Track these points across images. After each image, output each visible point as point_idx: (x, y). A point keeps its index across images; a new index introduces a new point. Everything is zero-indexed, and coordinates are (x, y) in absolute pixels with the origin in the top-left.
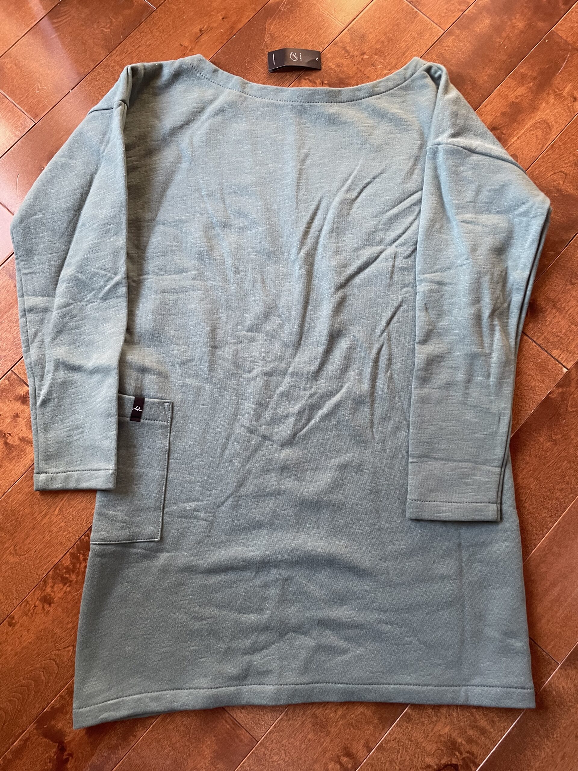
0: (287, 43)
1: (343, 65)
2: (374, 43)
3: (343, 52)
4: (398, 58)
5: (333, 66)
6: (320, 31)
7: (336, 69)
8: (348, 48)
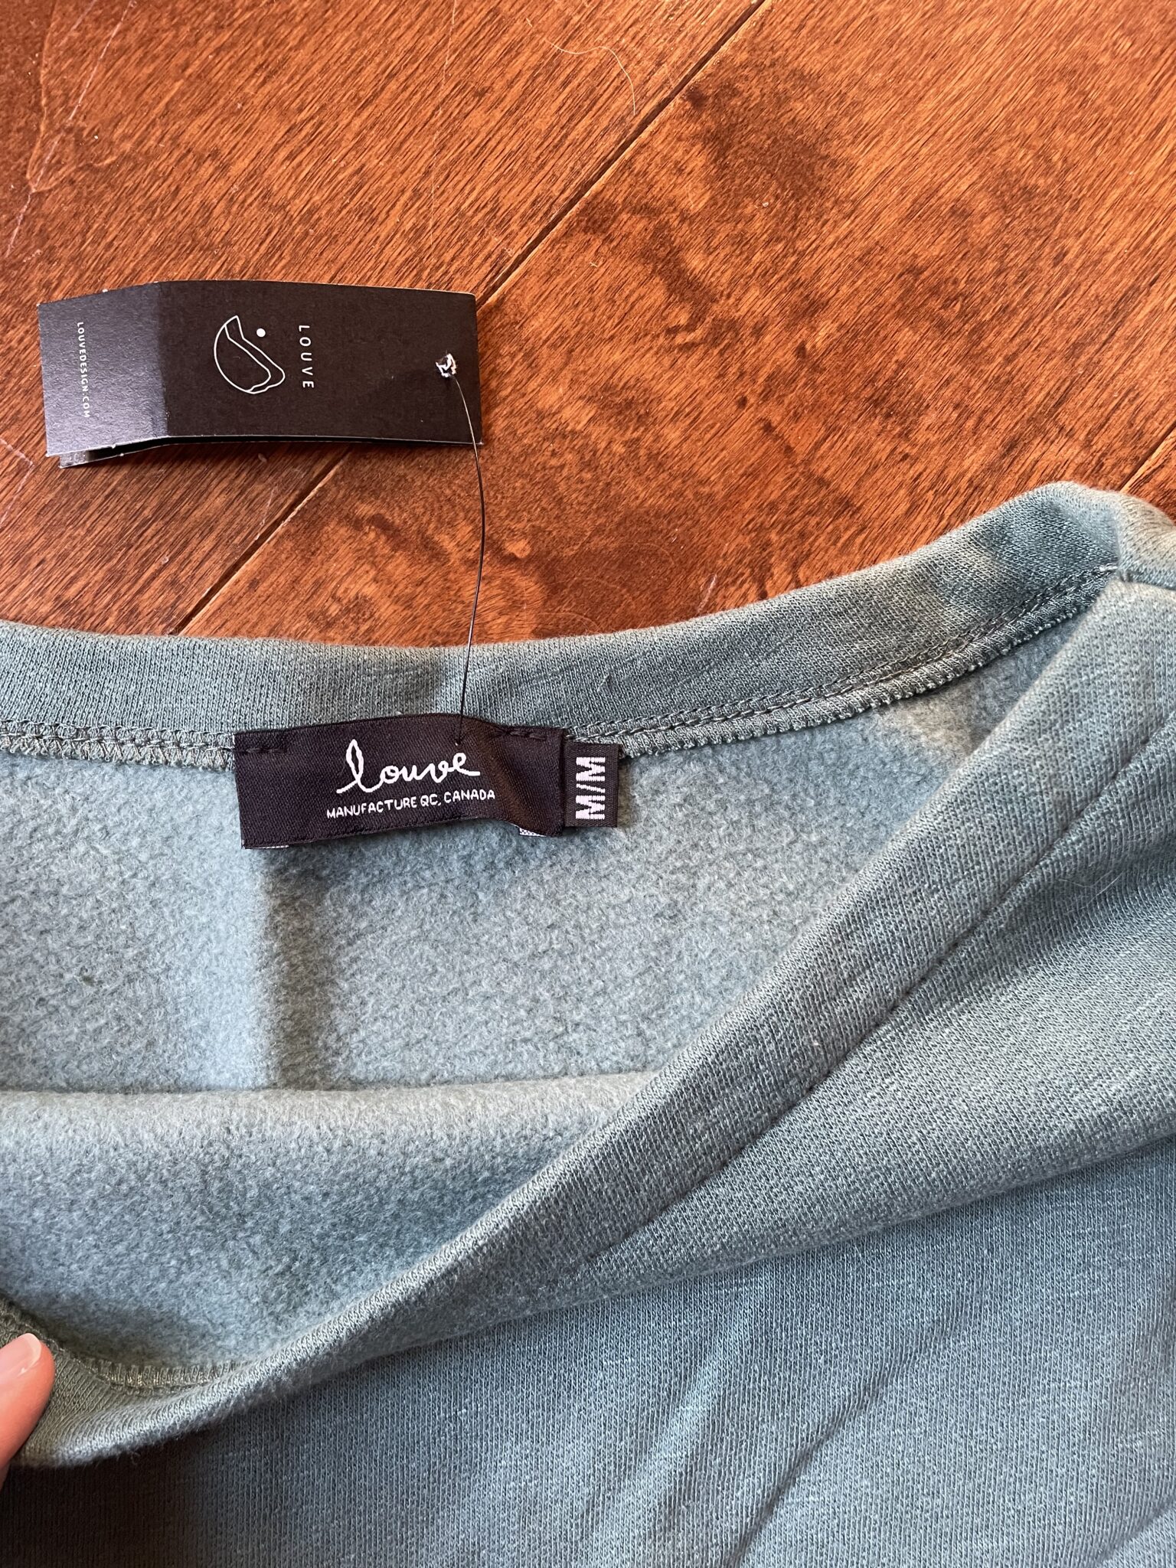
0: (206, 208)
1: (651, 398)
2: (889, 218)
3: (658, 294)
4: (1076, 349)
5: (578, 415)
6: (477, 118)
7: (600, 434)
8: (695, 262)
